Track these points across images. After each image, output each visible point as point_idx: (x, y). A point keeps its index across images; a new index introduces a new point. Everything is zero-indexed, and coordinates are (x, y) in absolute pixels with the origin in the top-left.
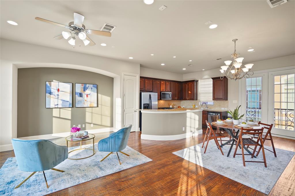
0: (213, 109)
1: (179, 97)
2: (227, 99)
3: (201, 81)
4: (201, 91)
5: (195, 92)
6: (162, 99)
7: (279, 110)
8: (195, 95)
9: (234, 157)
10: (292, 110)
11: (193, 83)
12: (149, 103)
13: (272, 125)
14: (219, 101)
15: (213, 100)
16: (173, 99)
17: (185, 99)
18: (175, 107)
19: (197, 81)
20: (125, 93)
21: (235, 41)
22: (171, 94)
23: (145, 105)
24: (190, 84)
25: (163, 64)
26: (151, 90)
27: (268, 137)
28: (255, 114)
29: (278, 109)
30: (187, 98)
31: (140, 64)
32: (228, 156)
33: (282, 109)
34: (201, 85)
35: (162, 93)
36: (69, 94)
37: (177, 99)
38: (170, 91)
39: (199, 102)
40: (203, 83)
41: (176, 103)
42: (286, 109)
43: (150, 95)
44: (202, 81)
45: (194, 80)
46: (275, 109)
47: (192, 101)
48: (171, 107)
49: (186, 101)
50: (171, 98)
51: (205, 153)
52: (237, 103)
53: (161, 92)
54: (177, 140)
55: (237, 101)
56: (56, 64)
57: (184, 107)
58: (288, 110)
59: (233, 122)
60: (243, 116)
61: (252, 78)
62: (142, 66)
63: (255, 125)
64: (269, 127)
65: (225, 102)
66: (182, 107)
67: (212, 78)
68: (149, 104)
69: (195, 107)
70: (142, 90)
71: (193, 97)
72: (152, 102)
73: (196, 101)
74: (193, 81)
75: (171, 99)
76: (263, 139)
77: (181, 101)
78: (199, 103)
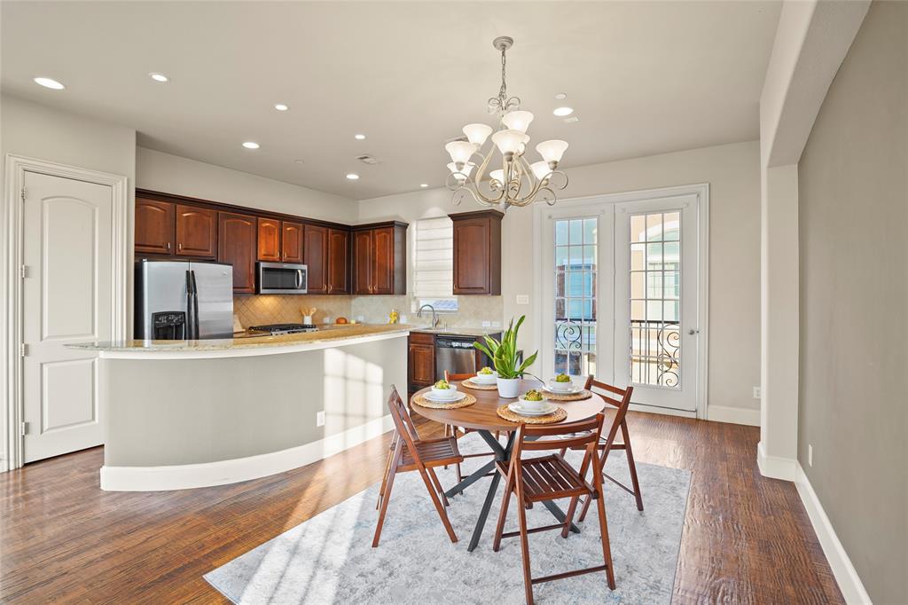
0: (456, 326)
1: (341, 285)
2: (498, 292)
3: (420, 227)
4: (417, 261)
5: (397, 265)
6: (262, 291)
7: (643, 325)
8: (397, 277)
9: (497, 548)
10: (673, 323)
11: (389, 233)
12: (186, 311)
13: (630, 389)
14: (472, 298)
15: (454, 294)
16: (315, 291)
17: (365, 292)
18: (327, 320)
19: (405, 226)
21: (504, 47)
22: (302, 271)
23: (163, 320)
24: (379, 235)
25: (251, 145)
26: (211, 253)
27: (618, 440)
28: (579, 341)
29: (640, 322)
30: (370, 289)
31: (138, 134)
32: (474, 545)
33: (649, 322)
34: (417, 241)
35: (262, 265)
37: (335, 293)
38: (300, 259)
39: (410, 300)
40: (423, 234)
41: (332, 306)
42: (658, 322)
43: (190, 276)
44: (422, 225)
45: (393, 223)
46: (633, 321)
47: (387, 297)
48: (308, 321)
49: (370, 297)
50: (303, 287)
51: (375, 544)
52: (528, 303)
53: (257, 265)
54: (286, 473)
55: (527, 296)
57: (361, 319)
58: (665, 325)
59: (496, 385)
60: (532, 362)
61: (571, 221)
62: (144, 142)
63: (575, 394)
64: (619, 398)
65: (494, 299)
66: (353, 322)
67: (450, 216)
68: (184, 313)
69: (398, 318)
70: (144, 251)
71: (392, 283)
72: (200, 306)
73: (402, 298)
74: (389, 226)
75: (305, 291)
76: (602, 447)
77: (351, 299)
78: (410, 305)
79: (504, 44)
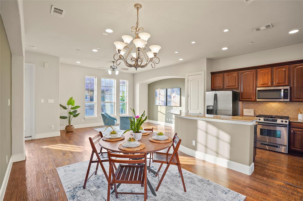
20: (189, 94)
21: (138, 8)
36: (164, 97)
56: (151, 79)
79: (138, 6)
